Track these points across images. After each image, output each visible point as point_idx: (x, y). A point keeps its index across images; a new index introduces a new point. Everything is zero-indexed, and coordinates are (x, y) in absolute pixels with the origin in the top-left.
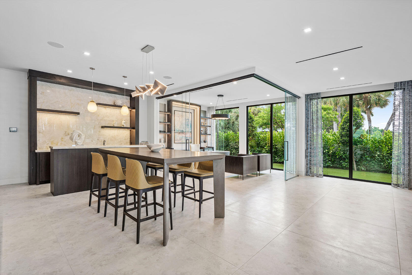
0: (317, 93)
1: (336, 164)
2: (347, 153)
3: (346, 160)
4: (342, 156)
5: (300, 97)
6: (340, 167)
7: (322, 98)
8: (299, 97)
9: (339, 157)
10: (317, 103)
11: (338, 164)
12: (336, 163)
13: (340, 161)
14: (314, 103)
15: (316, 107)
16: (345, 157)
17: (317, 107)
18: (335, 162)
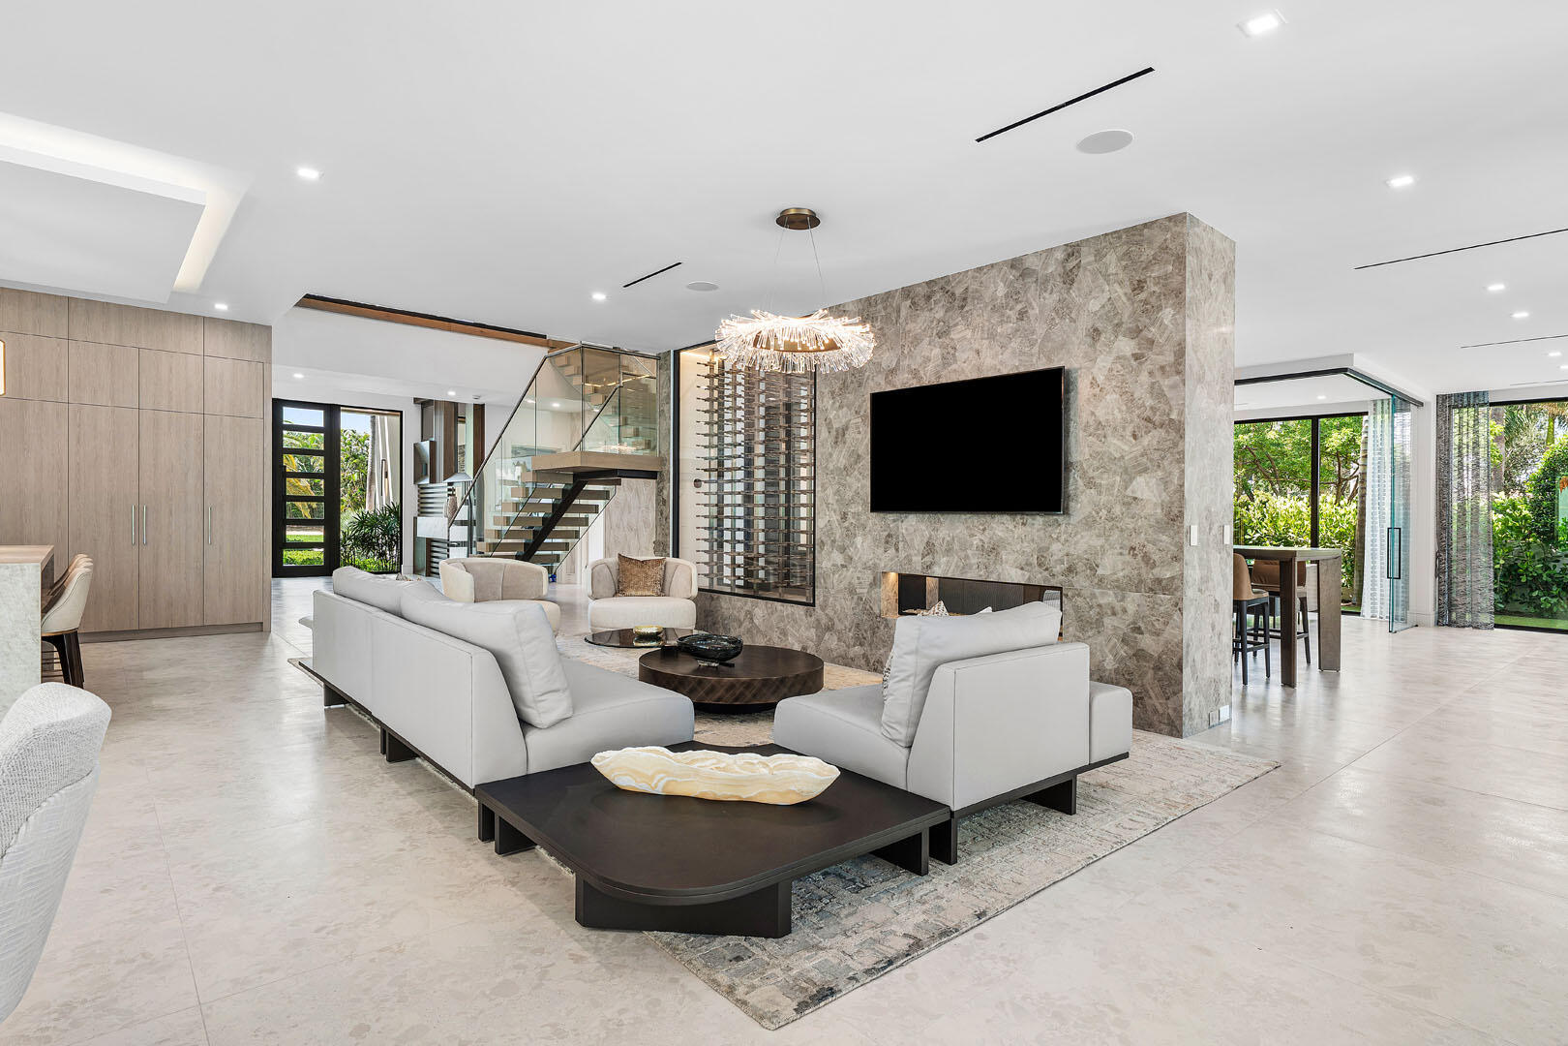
0: (1475, 393)
1: (1517, 603)
2: (1555, 567)
3: (1555, 588)
4: (1541, 575)
5: (1422, 404)
6: (1532, 610)
7: (1492, 404)
8: (1420, 404)
9: (1529, 578)
10: (1476, 420)
11: (1522, 603)
12: (1517, 600)
13: (1532, 591)
14: (1465, 419)
15: (1471, 431)
16: (1550, 580)
17: (1476, 432)
18: (1515, 597)
